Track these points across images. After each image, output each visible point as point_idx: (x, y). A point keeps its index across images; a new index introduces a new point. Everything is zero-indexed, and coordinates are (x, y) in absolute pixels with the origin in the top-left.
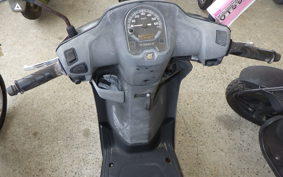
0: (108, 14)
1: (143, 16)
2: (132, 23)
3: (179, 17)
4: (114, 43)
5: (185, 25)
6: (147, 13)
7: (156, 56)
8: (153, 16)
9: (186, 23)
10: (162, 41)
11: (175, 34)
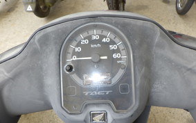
0: (37, 37)
1: (95, 42)
2: (74, 53)
3: (160, 46)
4: (41, 86)
5: (170, 61)
6: (102, 37)
7: (110, 118)
8: (113, 43)
9: (173, 57)
10: (125, 89)
11: (149, 78)
